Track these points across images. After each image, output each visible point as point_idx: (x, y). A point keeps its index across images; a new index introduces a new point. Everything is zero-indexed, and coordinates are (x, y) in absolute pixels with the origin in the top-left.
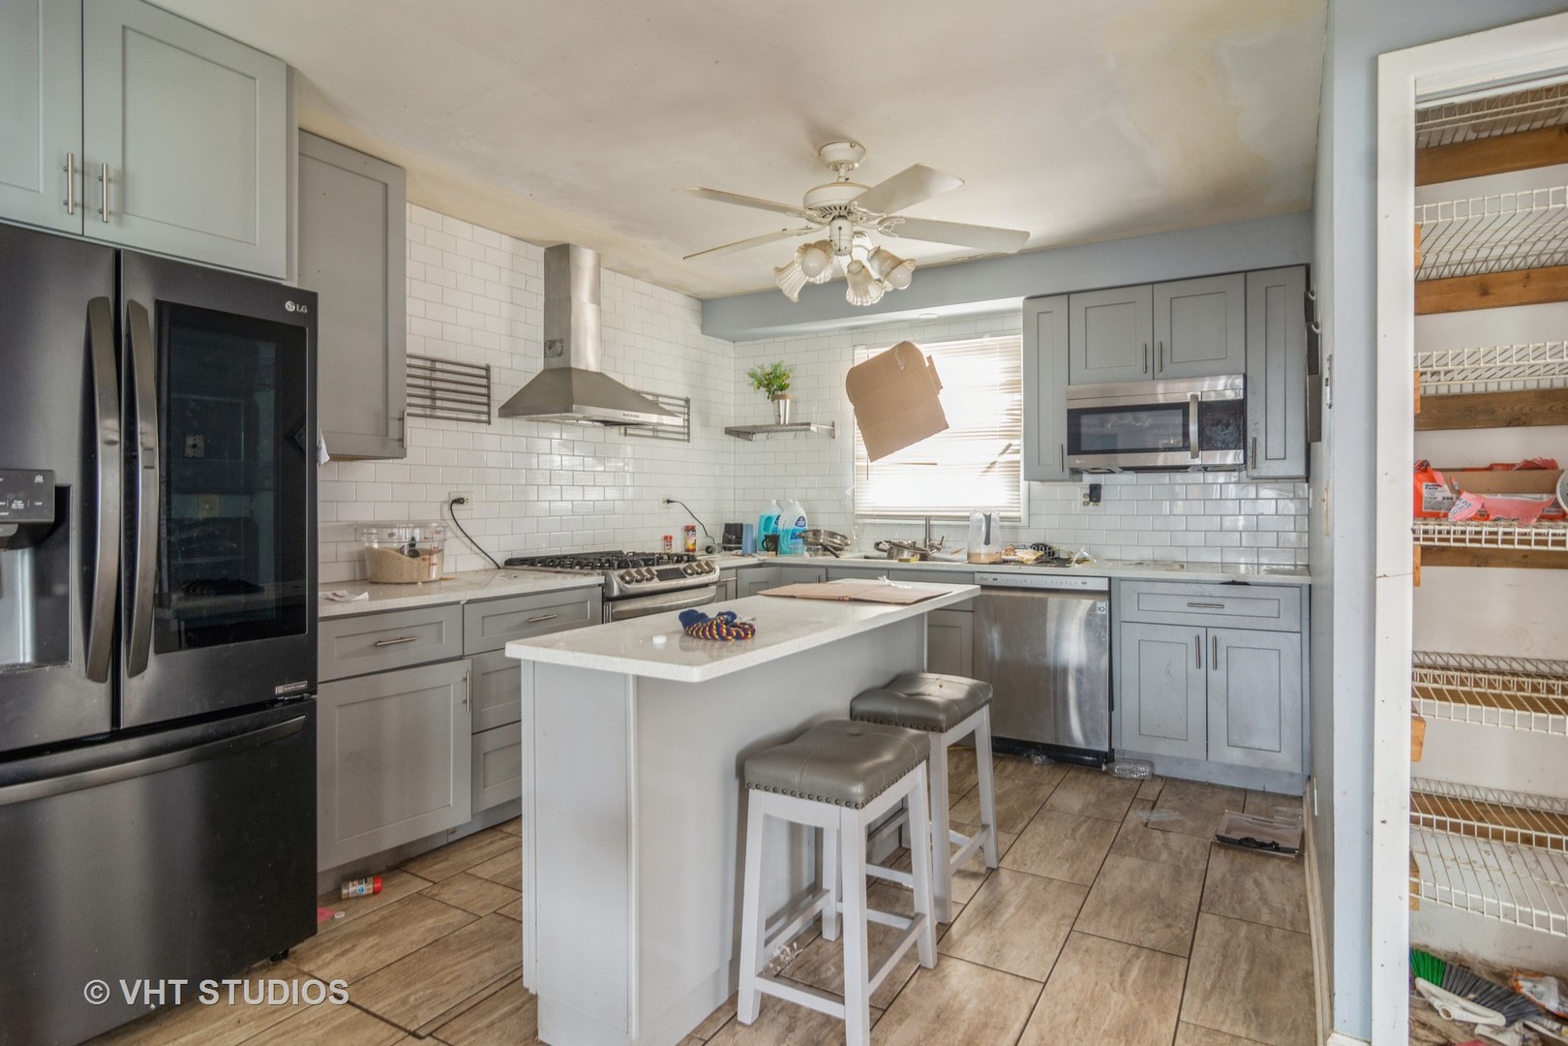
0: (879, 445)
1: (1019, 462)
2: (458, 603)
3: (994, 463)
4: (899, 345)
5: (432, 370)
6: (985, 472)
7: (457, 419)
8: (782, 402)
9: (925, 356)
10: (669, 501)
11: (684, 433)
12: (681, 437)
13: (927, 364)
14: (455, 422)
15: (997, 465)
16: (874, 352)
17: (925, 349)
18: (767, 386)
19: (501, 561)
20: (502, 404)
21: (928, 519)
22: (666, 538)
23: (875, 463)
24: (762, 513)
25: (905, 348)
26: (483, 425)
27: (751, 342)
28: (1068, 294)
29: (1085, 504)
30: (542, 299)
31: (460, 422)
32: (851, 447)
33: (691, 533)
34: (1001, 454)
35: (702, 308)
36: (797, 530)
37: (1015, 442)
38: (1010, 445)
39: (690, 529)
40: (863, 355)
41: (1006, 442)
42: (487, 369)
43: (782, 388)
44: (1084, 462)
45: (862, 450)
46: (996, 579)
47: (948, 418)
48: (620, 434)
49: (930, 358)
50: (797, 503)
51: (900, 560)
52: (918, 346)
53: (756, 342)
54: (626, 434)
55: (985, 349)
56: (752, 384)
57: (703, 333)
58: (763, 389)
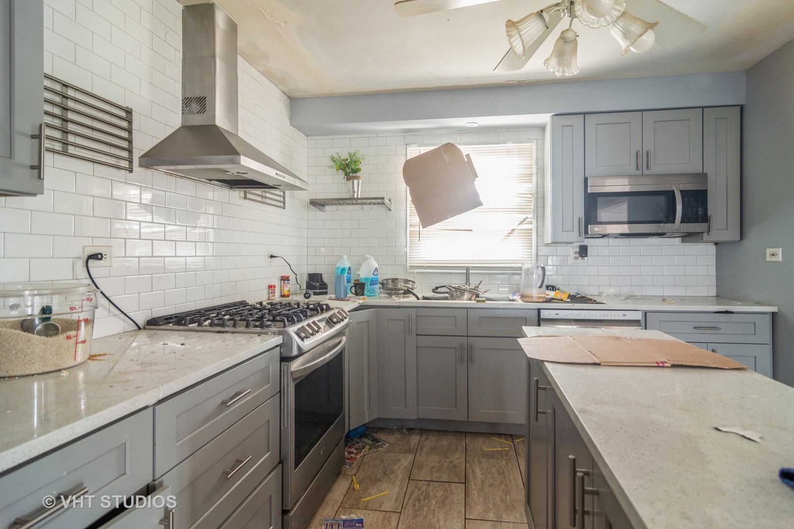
0: (428, 217)
1: (531, 230)
2: (146, 407)
3: (513, 230)
4: (444, 145)
5: (64, 97)
6: (507, 236)
7: (94, 162)
8: (356, 181)
9: (464, 154)
10: (272, 257)
11: (280, 201)
12: (278, 204)
13: (466, 160)
14: (91, 164)
15: (516, 232)
16: (424, 150)
17: (465, 150)
18: (344, 170)
19: (141, 321)
20: (142, 153)
21: (467, 269)
22: (270, 287)
23: (425, 229)
24: (337, 266)
25: (449, 147)
26: (123, 172)
27: (322, 137)
28: (585, 114)
29: (576, 258)
30: (180, 56)
31: (96, 165)
32: (404, 217)
33: (286, 282)
34: (520, 224)
35: (291, 104)
36: (374, 278)
37: (529, 216)
38: (527, 218)
39: (285, 279)
40: (414, 151)
41: (524, 216)
42: (129, 112)
43: (356, 171)
44: (600, 229)
45: (416, 219)
46: (557, 314)
47: (482, 199)
48: (240, 197)
49: (468, 156)
50: (372, 257)
51: (478, 301)
52: (460, 147)
53: (326, 137)
54: (245, 198)
55: (508, 152)
56: (332, 167)
57: (291, 125)
58: (340, 171)
